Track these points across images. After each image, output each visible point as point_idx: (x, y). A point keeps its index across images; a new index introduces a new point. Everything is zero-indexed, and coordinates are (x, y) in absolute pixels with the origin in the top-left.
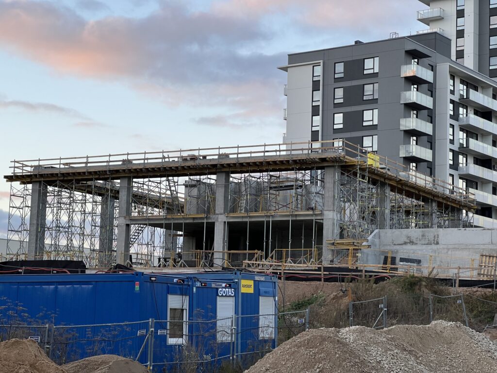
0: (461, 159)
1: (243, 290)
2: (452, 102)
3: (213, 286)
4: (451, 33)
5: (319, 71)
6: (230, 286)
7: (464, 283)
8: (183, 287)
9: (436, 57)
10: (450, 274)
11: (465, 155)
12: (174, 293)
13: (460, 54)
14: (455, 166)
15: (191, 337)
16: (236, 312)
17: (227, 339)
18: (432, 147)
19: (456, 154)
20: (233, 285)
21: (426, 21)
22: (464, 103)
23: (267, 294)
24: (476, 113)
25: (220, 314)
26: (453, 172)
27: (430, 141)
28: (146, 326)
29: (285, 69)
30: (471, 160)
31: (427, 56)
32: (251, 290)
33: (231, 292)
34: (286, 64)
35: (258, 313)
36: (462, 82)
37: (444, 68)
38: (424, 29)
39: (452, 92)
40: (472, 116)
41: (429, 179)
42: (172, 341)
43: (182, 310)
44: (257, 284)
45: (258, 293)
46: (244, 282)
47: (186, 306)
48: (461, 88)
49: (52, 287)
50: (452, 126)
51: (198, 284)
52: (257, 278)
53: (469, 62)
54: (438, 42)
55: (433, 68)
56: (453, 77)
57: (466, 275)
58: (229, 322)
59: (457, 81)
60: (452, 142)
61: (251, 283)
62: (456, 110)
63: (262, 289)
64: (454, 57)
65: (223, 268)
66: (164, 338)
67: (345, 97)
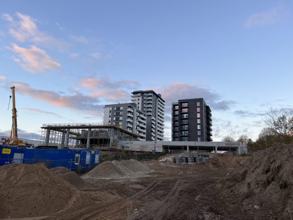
0: (138, 127)
1: (92, 153)
2: (136, 116)
3: (86, 152)
4: (137, 103)
5: (111, 109)
6: (89, 152)
7: (137, 152)
8: (79, 152)
9: (134, 107)
10: (135, 150)
11: (139, 127)
12: (77, 153)
13: (138, 107)
14: (137, 129)
15: (80, 163)
16: (90, 158)
17: (88, 163)
18: (132, 125)
19: (137, 126)
20: (90, 152)
21: (132, 101)
22: (139, 117)
23: (97, 154)
24: (141, 119)
25: (87, 158)
26: (136, 130)
27: (132, 124)
28: (70, 161)
29: (104, 108)
30: (140, 128)
31: (132, 107)
32: (94, 153)
33: (89, 153)
34: (104, 107)
35: (95, 157)
36: (139, 113)
37: (135, 110)
38: (132, 102)
39: (137, 114)
40: (140, 119)
41: (132, 131)
42: (76, 164)
43: (78, 157)
44: (95, 152)
45: (95, 154)
46: (92, 151)
47: (79, 156)
48: (138, 114)
49: (49, 152)
50: (136, 121)
51: (82, 152)
52: (95, 150)
53: (140, 109)
54: (134, 105)
55: (133, 110)
56: (137, 112)
57: (138, 150)
58: (88, 160)
59: (138, 112)
60: (136, 124)
61: (94, 151)
62: (137, 118)
63: (96, 153)
64: (137, 108)
65: (89, 148)
66: (74, 163)
67: (116, 114)
